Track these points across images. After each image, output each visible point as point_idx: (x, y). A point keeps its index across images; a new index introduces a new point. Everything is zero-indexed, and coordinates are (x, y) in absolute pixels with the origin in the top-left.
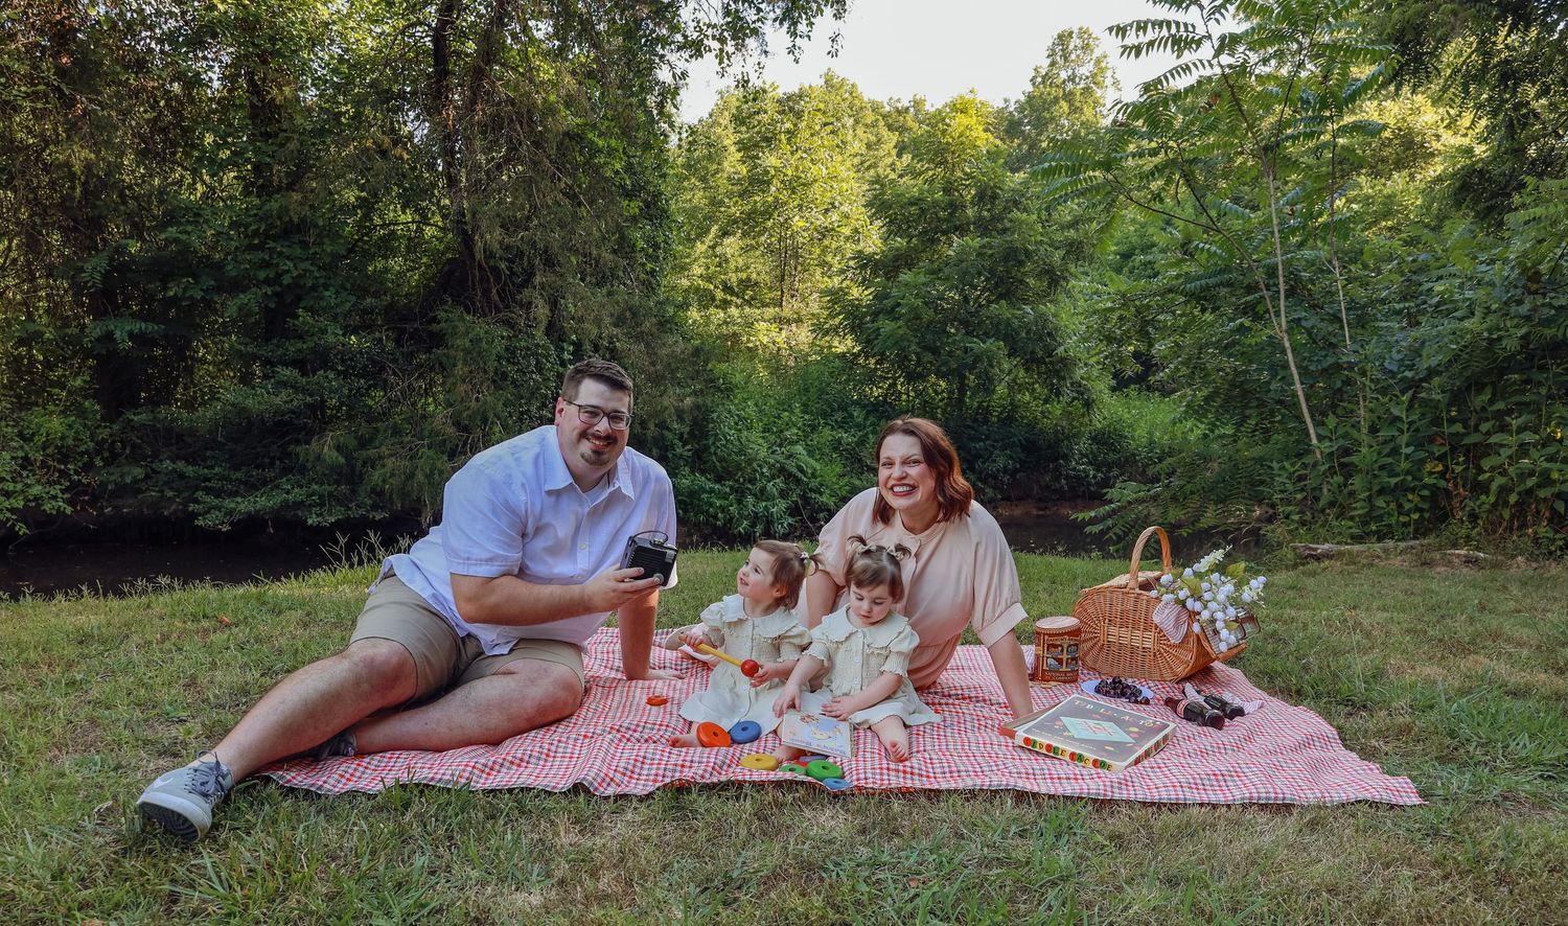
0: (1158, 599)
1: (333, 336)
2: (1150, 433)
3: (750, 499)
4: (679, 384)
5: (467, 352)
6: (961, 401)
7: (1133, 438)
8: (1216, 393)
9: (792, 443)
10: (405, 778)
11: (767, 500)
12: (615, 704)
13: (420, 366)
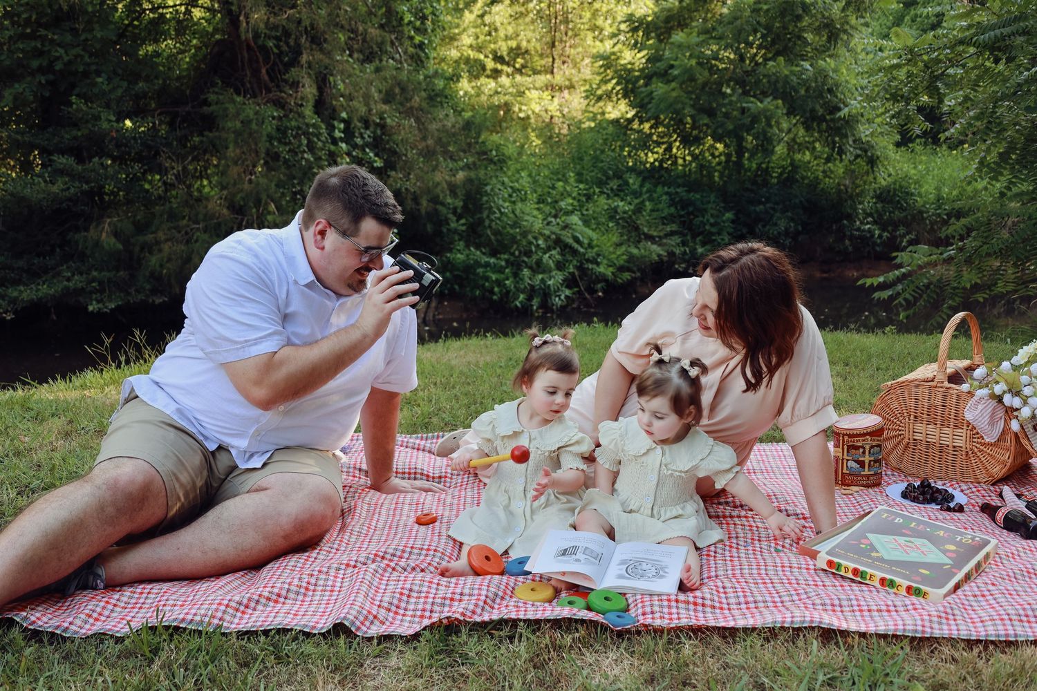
0: (971, 394)
1: (106, 121)
2: (938, 189)
3: (526, 272)
4: (451, 158)
5: (238, 133)
6: (739, 164)
7: (920, 195)
8: (1011, 148)
9: (568, 213)
10: (153, 622)
11: (543, 272)
12: (380, 525)
13: (194, 148)
